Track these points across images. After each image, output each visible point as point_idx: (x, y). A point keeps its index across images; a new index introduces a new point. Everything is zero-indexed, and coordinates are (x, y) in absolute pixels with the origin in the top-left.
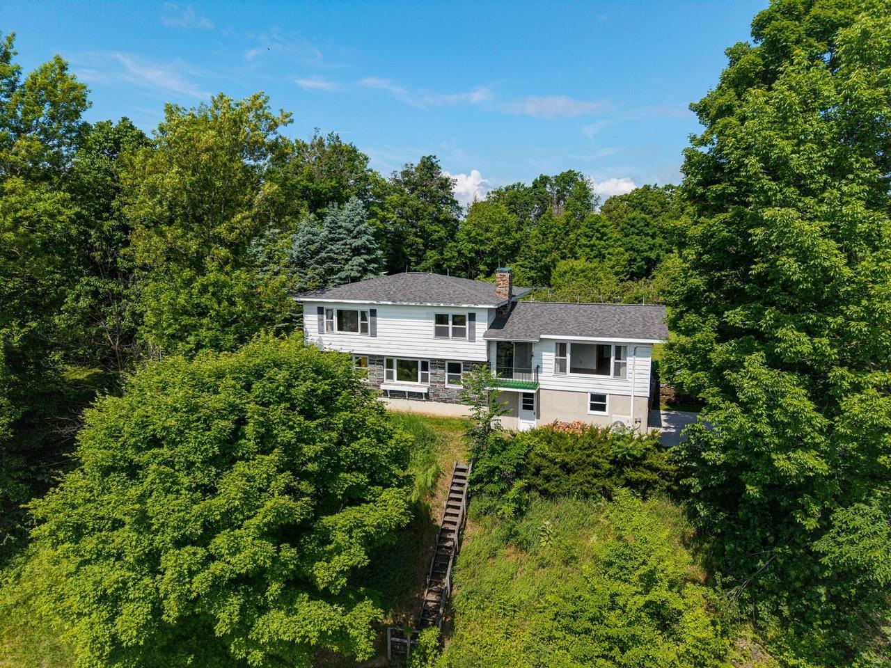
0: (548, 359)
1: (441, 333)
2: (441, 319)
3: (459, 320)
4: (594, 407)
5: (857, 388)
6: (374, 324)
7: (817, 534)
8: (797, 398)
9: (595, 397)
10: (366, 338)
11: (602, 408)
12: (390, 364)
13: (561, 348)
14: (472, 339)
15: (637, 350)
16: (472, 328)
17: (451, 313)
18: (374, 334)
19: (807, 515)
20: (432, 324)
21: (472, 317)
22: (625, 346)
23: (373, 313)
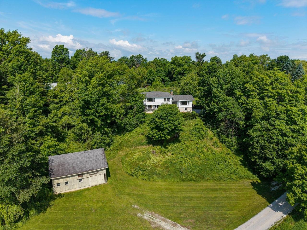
0: (179, 103)
1: (165, 101)
2: (165, 99)
3: (168, 99)
4: (185, 109)
5: (220, 104)
6: (155, 100)
7: (217, 116)
8: (216, 105)
9: (185, 108)
10: (153, 102)
11: (186, 109)
12: (156, 106)
13: (181, 102)
14: (170, 101)
15: (191, 101)
16: (170, 100)
17: (166, 98)
18: (154, 102)
19: (216, 115)
20: (164, 100)
21: (170, 98)
22: (189, 101)
23: (154, 98)
